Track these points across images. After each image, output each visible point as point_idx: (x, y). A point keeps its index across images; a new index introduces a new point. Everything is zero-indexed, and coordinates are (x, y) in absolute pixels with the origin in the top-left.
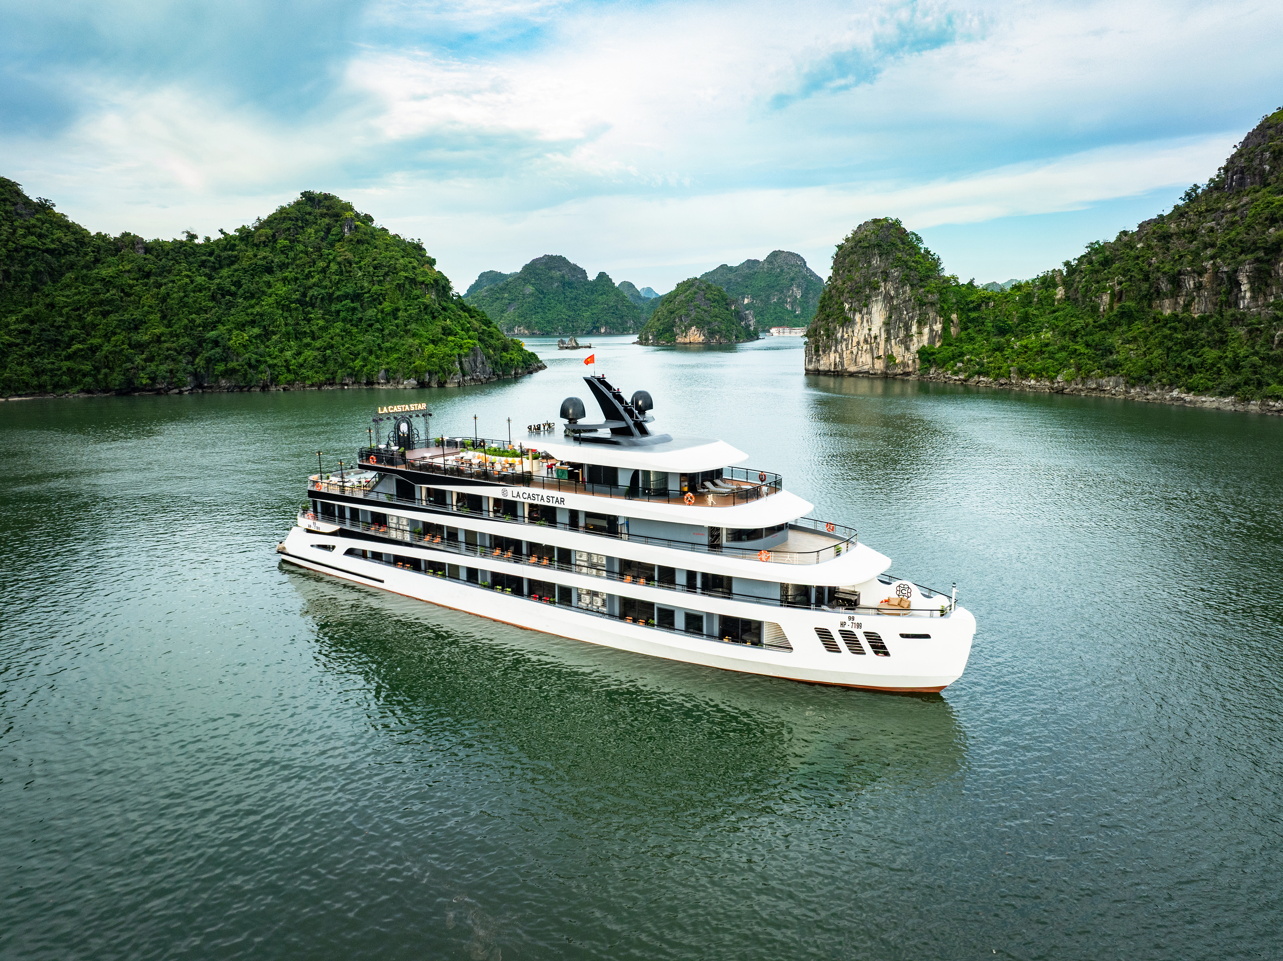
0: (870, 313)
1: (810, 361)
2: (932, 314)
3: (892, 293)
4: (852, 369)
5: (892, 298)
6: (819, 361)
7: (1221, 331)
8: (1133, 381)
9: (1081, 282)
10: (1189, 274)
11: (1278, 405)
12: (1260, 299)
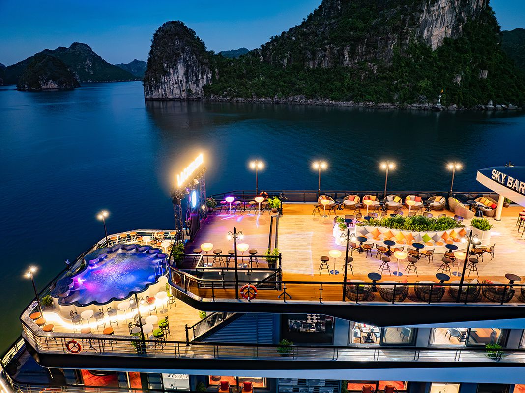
0: (178, 69)
1: (148, 94)
2: (207, 69)
3: (188, 59)
4: (171, 97)
5: (187, 61)
6: (152, 94)
7: (340, 75)
8: (309, 97)
9: (271, 54)
10: (320, 51)
11: (371, 103)
12: (353, 61)
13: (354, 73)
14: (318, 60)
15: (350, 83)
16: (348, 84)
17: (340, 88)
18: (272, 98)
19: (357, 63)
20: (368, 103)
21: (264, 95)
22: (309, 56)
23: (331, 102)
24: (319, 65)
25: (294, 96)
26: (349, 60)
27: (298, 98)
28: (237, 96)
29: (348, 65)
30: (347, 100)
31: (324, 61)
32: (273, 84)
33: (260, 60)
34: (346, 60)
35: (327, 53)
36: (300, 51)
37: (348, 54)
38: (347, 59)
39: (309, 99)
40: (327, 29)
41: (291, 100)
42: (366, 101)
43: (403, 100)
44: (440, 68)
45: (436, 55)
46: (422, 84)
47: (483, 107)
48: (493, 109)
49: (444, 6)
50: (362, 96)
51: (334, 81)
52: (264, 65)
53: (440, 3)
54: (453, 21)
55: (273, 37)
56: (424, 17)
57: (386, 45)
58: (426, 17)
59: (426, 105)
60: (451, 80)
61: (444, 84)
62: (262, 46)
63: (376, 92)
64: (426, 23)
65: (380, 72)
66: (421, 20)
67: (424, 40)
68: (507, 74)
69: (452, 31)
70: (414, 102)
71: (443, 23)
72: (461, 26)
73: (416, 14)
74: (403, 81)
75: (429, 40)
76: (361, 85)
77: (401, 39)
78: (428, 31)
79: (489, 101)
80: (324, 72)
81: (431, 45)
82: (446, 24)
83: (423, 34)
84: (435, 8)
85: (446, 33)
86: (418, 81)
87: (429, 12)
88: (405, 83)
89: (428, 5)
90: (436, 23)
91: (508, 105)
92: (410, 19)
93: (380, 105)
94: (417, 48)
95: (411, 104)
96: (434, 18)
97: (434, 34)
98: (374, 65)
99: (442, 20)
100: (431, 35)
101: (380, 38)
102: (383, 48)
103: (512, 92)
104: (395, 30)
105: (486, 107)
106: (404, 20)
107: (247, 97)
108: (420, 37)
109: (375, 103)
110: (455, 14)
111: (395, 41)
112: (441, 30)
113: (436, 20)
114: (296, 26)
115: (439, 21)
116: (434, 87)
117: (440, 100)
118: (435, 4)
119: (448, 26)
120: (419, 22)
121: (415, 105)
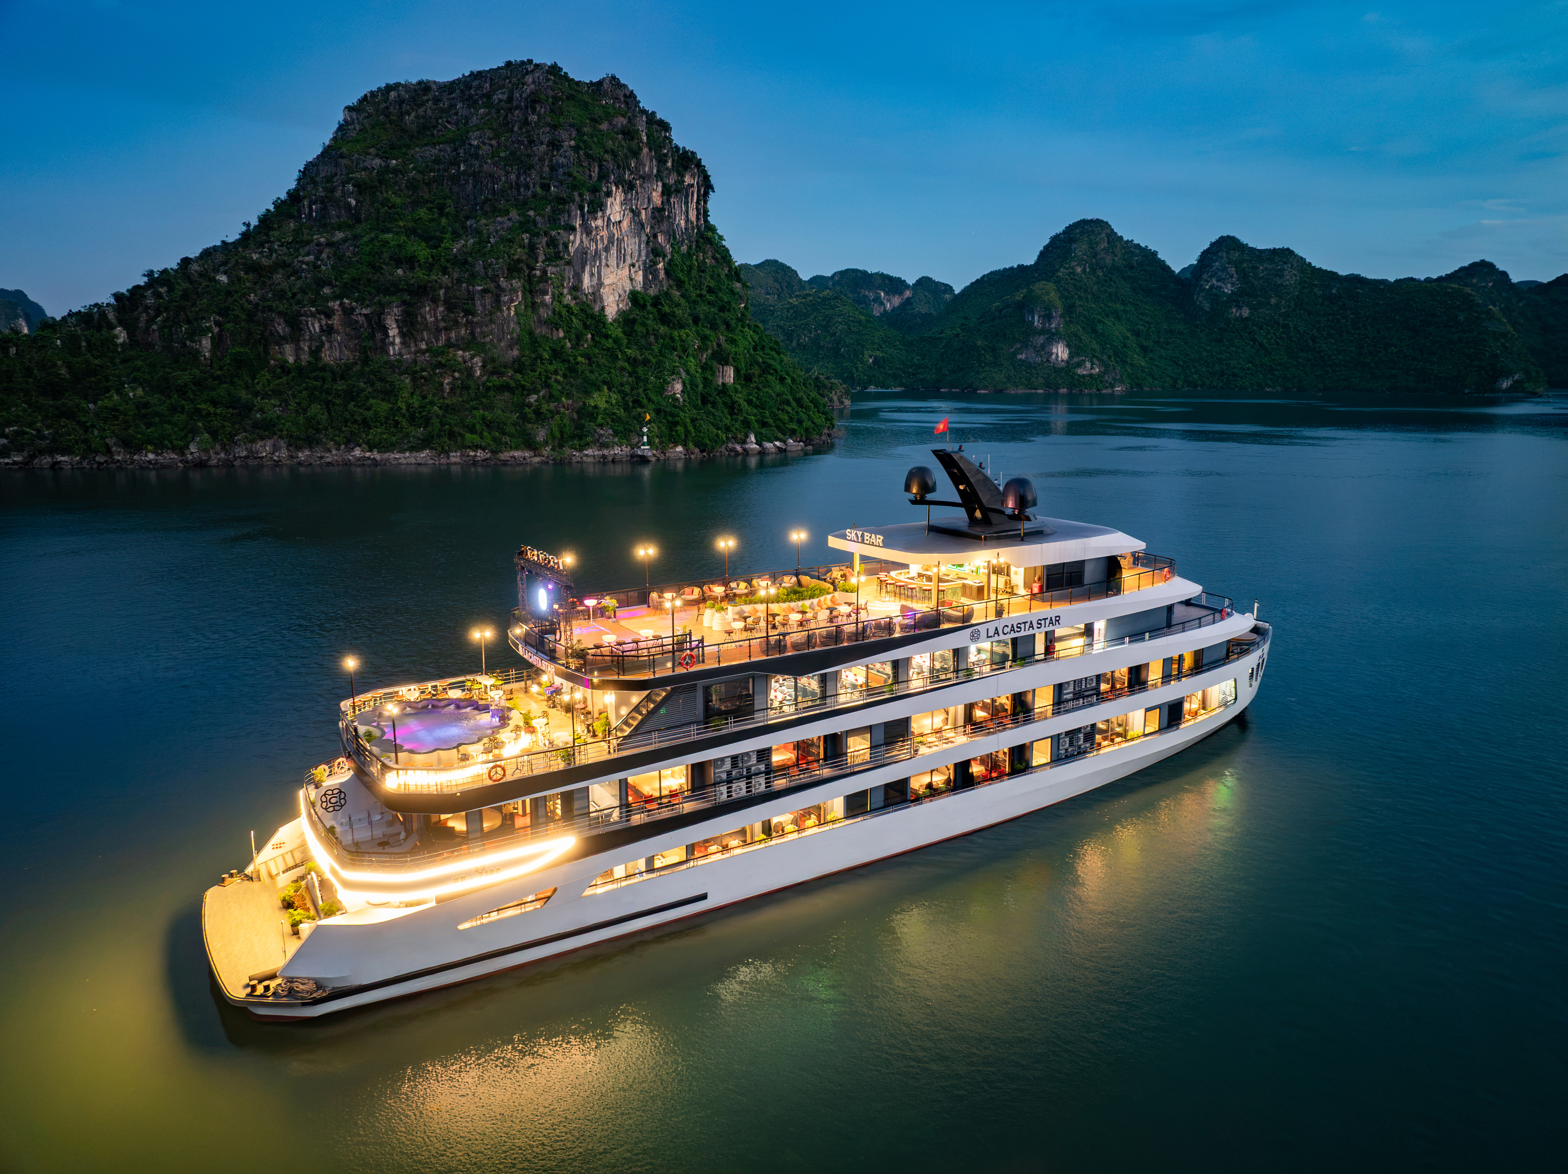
7: (382, 380)
8: (299, 443)
9: (152, 320)
10: (313, 315)
11: (480, 453)
12: (412, 345)
13: (422, 377)
14: (311, 340)
15: (416, 402)
16: (409, 406)
17: (387, 418)
18: (181, 451)
19: (427, 351)
20: (472, 454)
21: (149, 442)
22: (281, 328)
23: (368, 454)
24: (315, 353)
25: (253, 441)
26: (402, 343)
27: (264, 448)
28: (51, 452)
29: (400, 354)
30: (413, 449)
31: (327, 345)
32: (174, 409)
33: (117, 337)
34: (393, 344)
35: (336, 321)
36: (251, 316)
37: (398, 327)
38: (398, 340)
39: (299, 448)
40: (324, 256)
41: (244, 453)
42: (469, 447)
43: (561, 441)
44: (632, 362)
45: (618, 332)
46: (599, 400)
47: (739, 448)
48: (760, 453)
49: (618, 219)
50: (452, 435)
51: (367, 398)
52: (133, 353)
53: (608, 212)
54: (643, 253)
55: (152, 272)
56: (578, 242)
57: (497, 304)
58: (582, 242)
59: (617, 450)
60: (661, 389)
61: (649, 400)
62: (118, 296)
63: (488, 424)
64: (583, 258)
65: (492, 373)
66: (572, 249)
67: (586, 295)
68: (772, 374)
69: (645, 277)
70: (587, 445)
71: (621, 257)
72: (661, 265)
73: (559, 234)
74: (551, 396)
75: (596, 295)
76: (446, 408)
77: (531, 292)
78: (592, 275)
79: (747, 436)
80: (333, 372)
81: (603, 309)
82: (629, 261)
83: (581, 281)
84: (599, 222)
85: (631, 279)
86: (588, 394)
87: (587, 231)
88: (558, 400)
89: (583, 216)
90: (606, 258)
91: (785, 442)
92: (548, 245)
93: (505, 456)
94: (572, 314)
95: (581, 450)
96: (600, 246)
97: (607, 282)
98: (472, 357)
99: (619, 250)
100: (600, 284)
101: (479, 288)
102: (491, 313)
103: (788, 412)
104: (513, 270)
105: (745, 450)
106: (532, 248)
107: (89, 450)
108: (576, 288)
109: (492, 452)
110: (644, 238)
111: (517, 296)
112: (620, 272)
113: (607, 249)
114: (223, 242)
115: (614, 251)
116: (626, 408)
117: (645, 439)
118: (600, 214)
119: (633, 265)
120: (569, 254)
121: (589, 452)
